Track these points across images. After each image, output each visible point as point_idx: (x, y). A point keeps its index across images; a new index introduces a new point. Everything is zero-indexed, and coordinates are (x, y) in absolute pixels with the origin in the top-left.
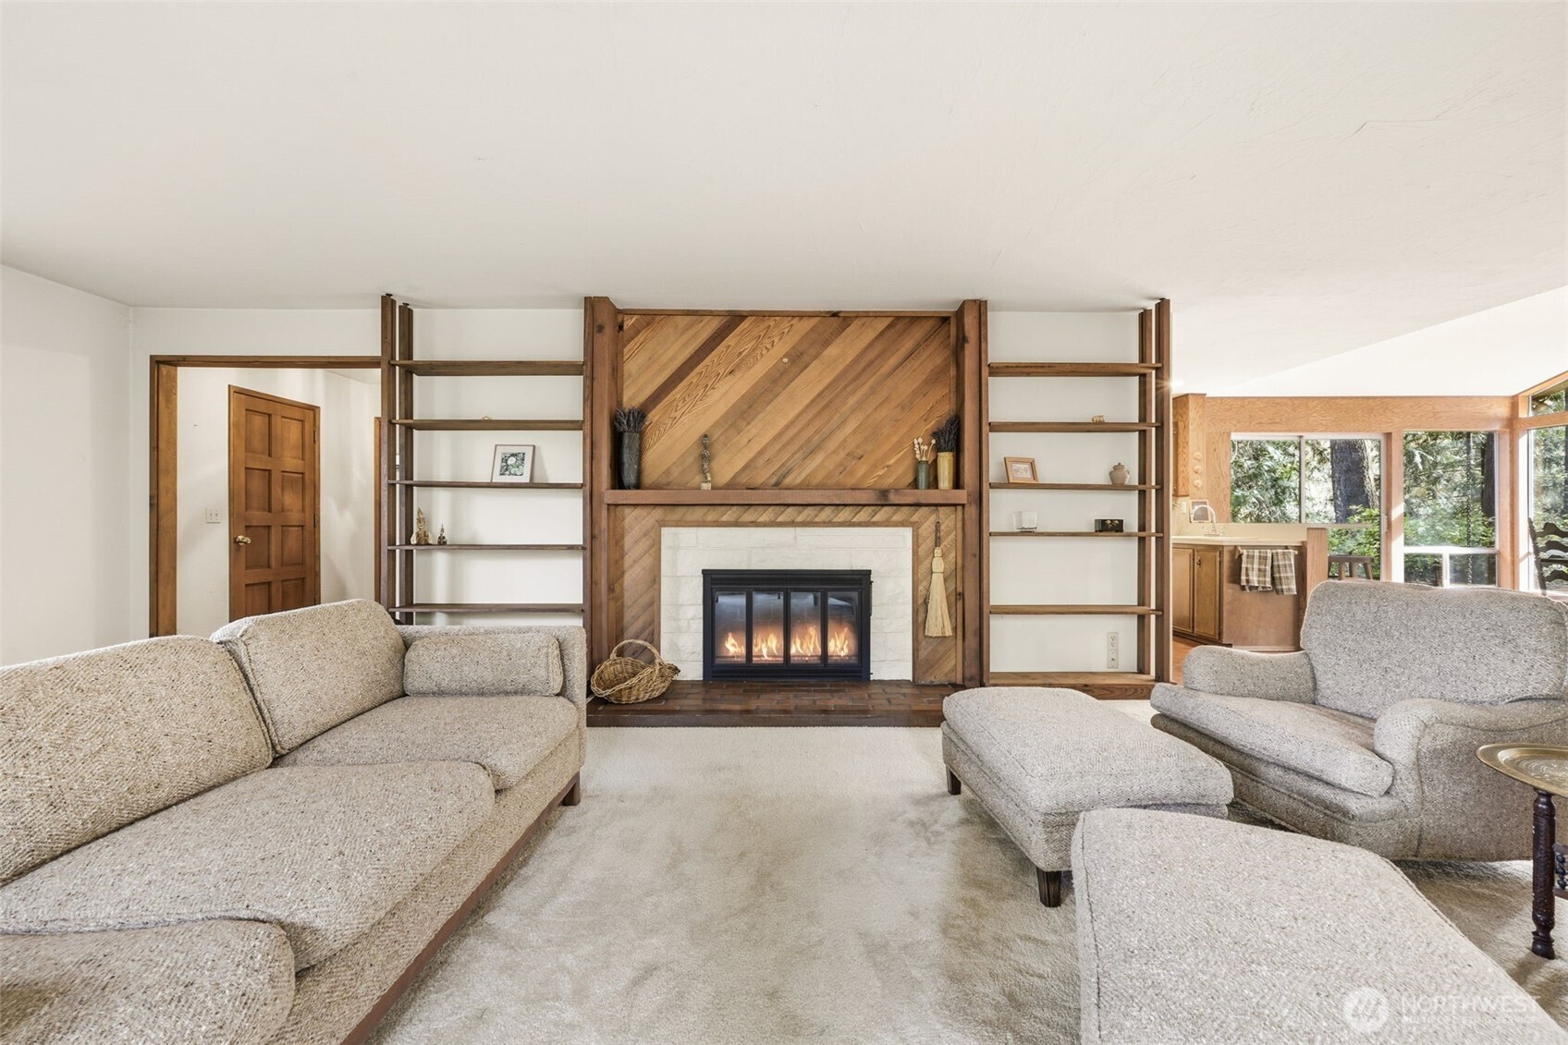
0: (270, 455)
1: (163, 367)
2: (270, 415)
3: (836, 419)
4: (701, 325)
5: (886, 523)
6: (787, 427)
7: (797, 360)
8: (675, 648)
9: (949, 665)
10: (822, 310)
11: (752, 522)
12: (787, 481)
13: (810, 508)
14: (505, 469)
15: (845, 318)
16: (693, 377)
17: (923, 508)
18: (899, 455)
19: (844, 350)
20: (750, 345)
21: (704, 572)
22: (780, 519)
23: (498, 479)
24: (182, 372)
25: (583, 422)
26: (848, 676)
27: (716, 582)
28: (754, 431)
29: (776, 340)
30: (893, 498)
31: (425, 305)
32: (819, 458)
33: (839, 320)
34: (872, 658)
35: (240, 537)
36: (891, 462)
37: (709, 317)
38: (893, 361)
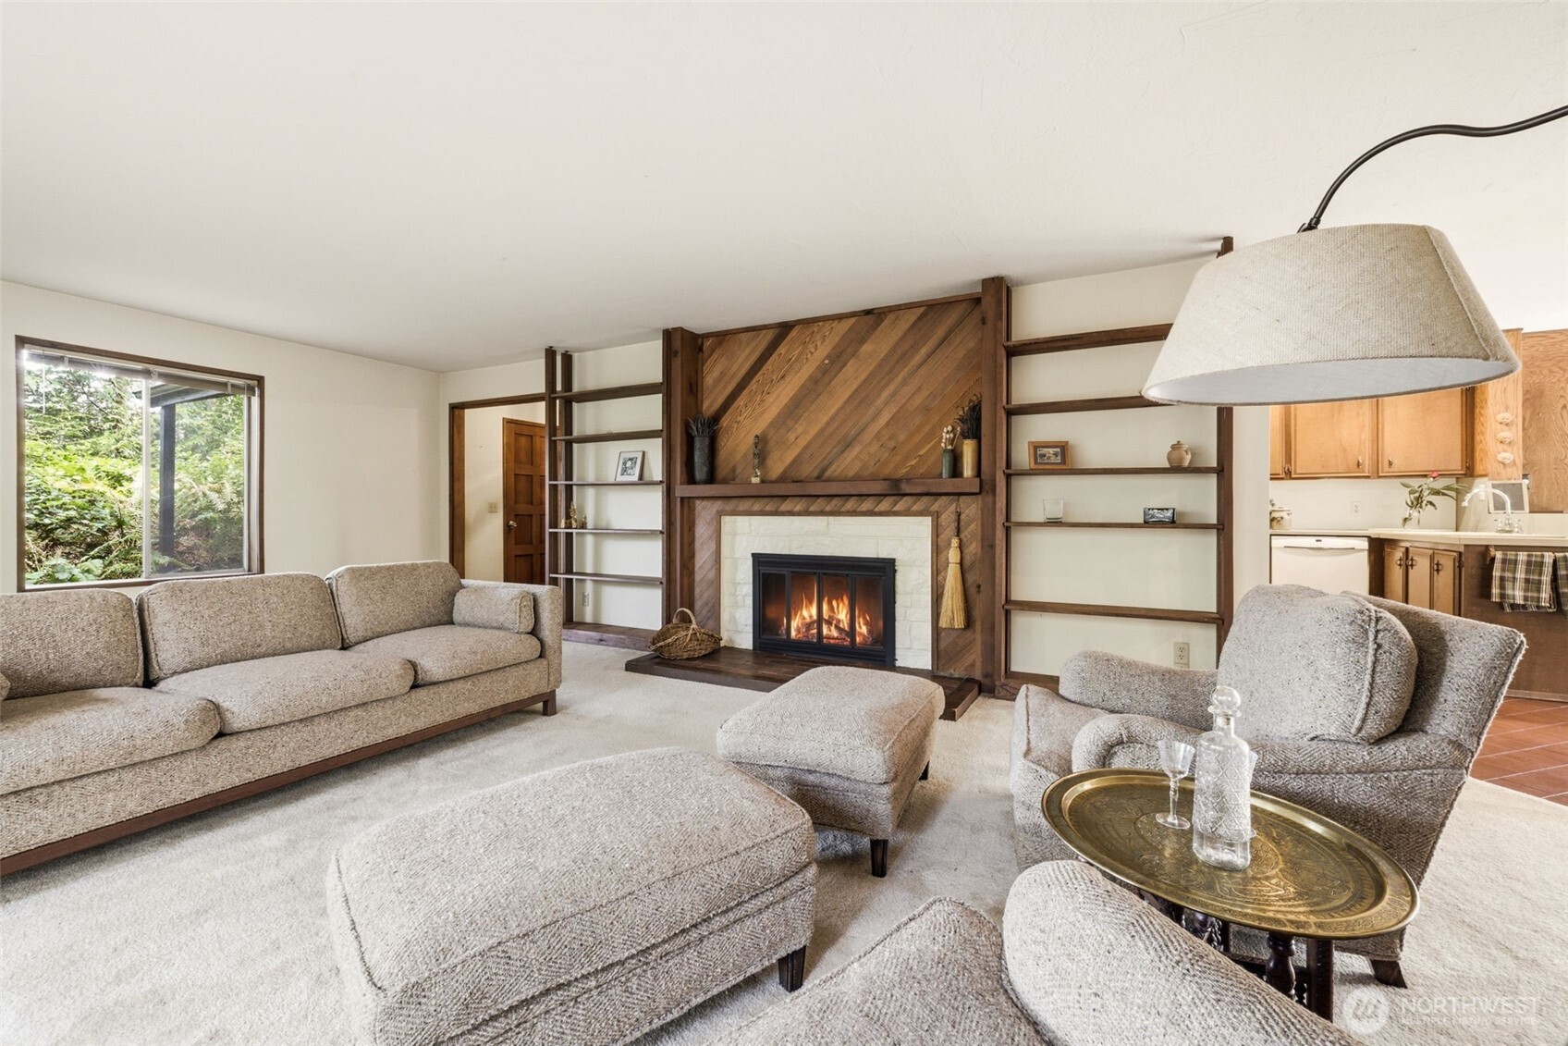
0: (532, 464)
1: (457, 410)
2: (532, 436)
3: (872, 411)
4: (759, 339)
5: (907, 513)
6: (828, 424)
7: (838, 359)
8: (733, 620)
9: (968, 660)
10: (857, 310)
11: (788, 512)
12: (827, 474)
13: (837, 498)
14: (624, 471)
15: (880, 314)
16: (753, 386)
17: (943, 497)
18: (929, 446)
19: (877, 347)
20: (797, 352)
21: (754, 555)
22: (812, 509)
23: (621, 479)
24: (468, 412)
25: (661, 431)
26: (875, 660)
27: (764, 565)
28: (800, 429)
29: (819, 343)
30: (906, 488)
31: (580, 350)
32: (856, 450)
33: (874, 316)
34: (897, 645)
35: (511, 522)
36: (921, 453)
37: (765, 331)
38: (924, 351)
